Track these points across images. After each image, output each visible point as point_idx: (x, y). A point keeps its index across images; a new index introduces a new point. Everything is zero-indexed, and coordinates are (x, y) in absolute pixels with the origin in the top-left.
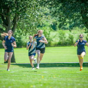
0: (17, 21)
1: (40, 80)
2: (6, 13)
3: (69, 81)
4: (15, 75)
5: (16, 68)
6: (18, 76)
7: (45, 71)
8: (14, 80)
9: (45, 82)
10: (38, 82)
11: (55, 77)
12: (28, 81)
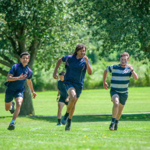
0: (36, 47)
1: (84, 142)
2: (19, 36)
3: (130, 143)
4: (41, 135)
5: (35, 123)
6: (45, 135)
7: (84, 127)
8: (42, 142)
9: (92, 145)
10: (81, 145)
11: (105, 137)
12: (64, 144)
